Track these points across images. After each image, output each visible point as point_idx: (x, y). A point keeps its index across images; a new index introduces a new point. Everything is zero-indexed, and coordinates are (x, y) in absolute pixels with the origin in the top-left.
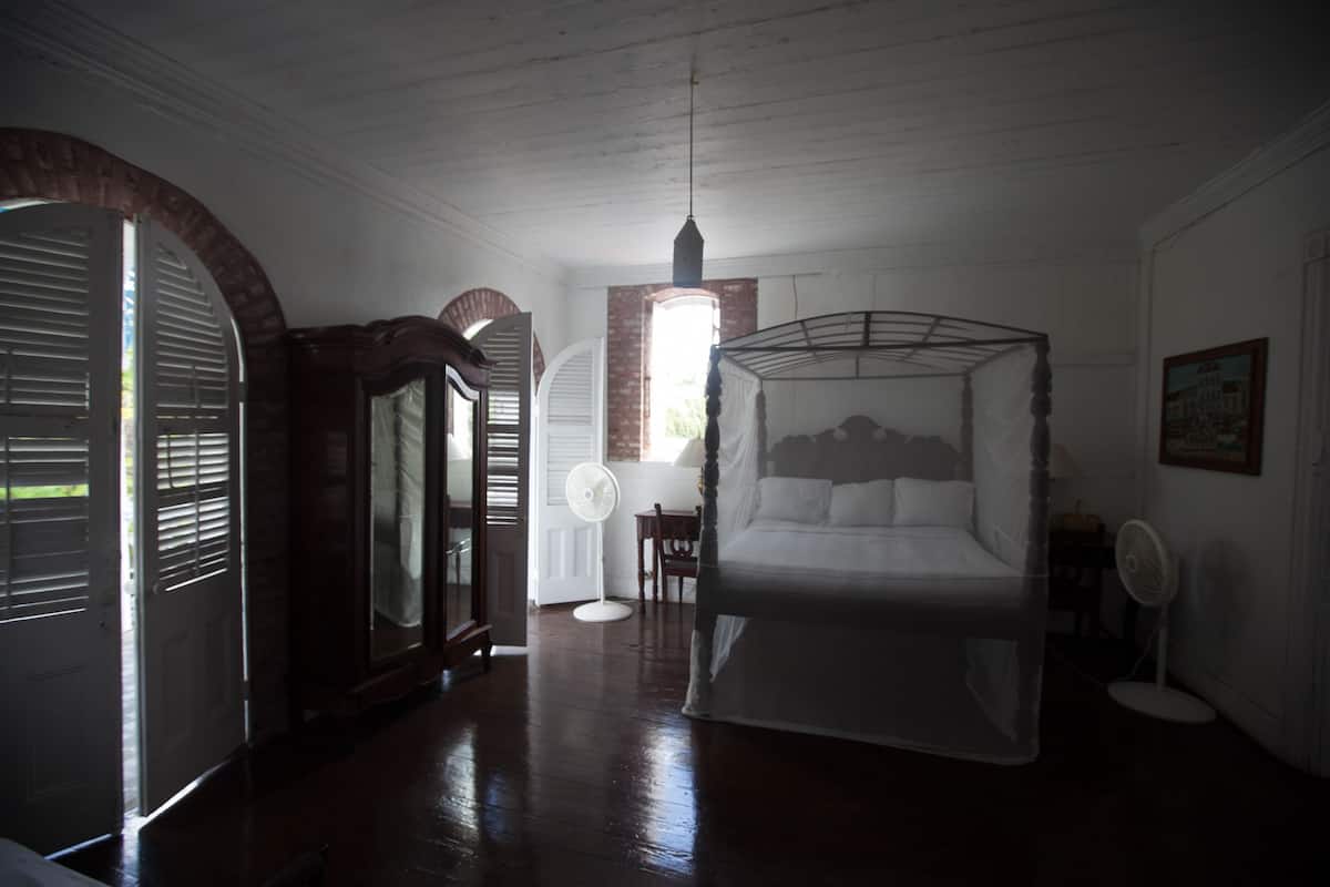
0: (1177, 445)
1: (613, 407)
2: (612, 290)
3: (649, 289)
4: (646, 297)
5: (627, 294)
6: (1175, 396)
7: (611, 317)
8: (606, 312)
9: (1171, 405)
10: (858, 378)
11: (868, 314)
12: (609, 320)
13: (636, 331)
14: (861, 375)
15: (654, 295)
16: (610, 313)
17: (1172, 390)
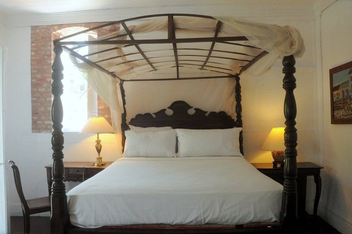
0: (340, 114)
1: (35, 99)
2: (34, 28)
3: (56, 27)
4: (54, 33)
5: (43, 31)
6: (337, 88)
7: (33, 45)
8: (30, 41)
9: (335, 93)
10: (178, 78)
11: (171, 16)
12: (32, 47)
13: (48, 53)
14: (180, 77)
15: (59, 31)
16: (32, 42)
17: (335, 85)
